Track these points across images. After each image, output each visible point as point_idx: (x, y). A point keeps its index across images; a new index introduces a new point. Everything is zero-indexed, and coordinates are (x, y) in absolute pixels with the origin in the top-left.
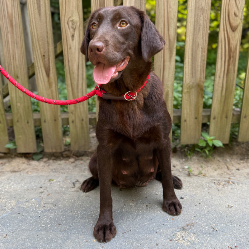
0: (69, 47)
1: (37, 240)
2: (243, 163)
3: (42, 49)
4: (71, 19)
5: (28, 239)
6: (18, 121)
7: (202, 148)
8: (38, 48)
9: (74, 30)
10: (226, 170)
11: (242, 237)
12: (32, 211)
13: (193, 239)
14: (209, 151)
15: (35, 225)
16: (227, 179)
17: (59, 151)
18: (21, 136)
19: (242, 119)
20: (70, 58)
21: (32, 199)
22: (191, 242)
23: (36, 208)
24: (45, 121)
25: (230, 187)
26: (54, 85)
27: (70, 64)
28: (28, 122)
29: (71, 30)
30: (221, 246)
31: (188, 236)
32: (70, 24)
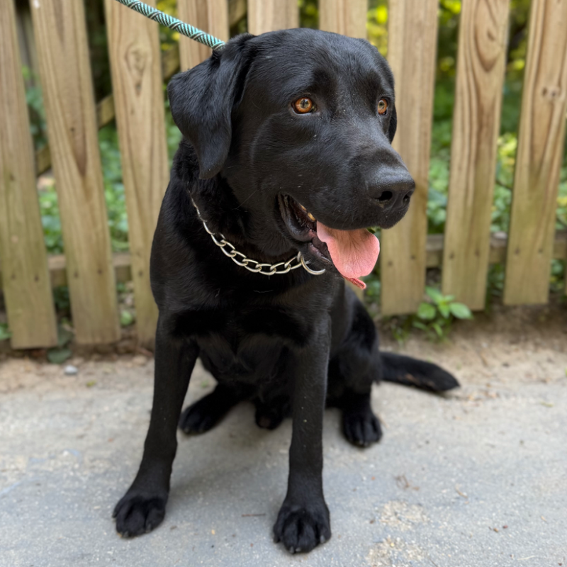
0: (129, 110)
1: (87, 538)
2: (517, 350)
3: (68, 115)
4: (133, 49)
5: (68, 536)
6: (13, 277)
7: (428, 322)
8: (59, 113)
9: (141, 71)
10: (480, 367)
11: (518, 506)
12: (67, 478)
13: (418, 516)
14: (443, 327)
15: (79, 508)
16: (484, 387)
17: (109, 339)
18: (20, 311)
19: (512, 257)
20: (132, 134)
21: (62, 452)
22: (413, 524)
23: (73, 470)
24: (76, 275)
25: (490, 404)
26: (95, 194)
27: (134, 147)
28: (37, 279)
29: (135, 72)
30: (475, 528)
31: (407, 511)
32: (132, 59)
